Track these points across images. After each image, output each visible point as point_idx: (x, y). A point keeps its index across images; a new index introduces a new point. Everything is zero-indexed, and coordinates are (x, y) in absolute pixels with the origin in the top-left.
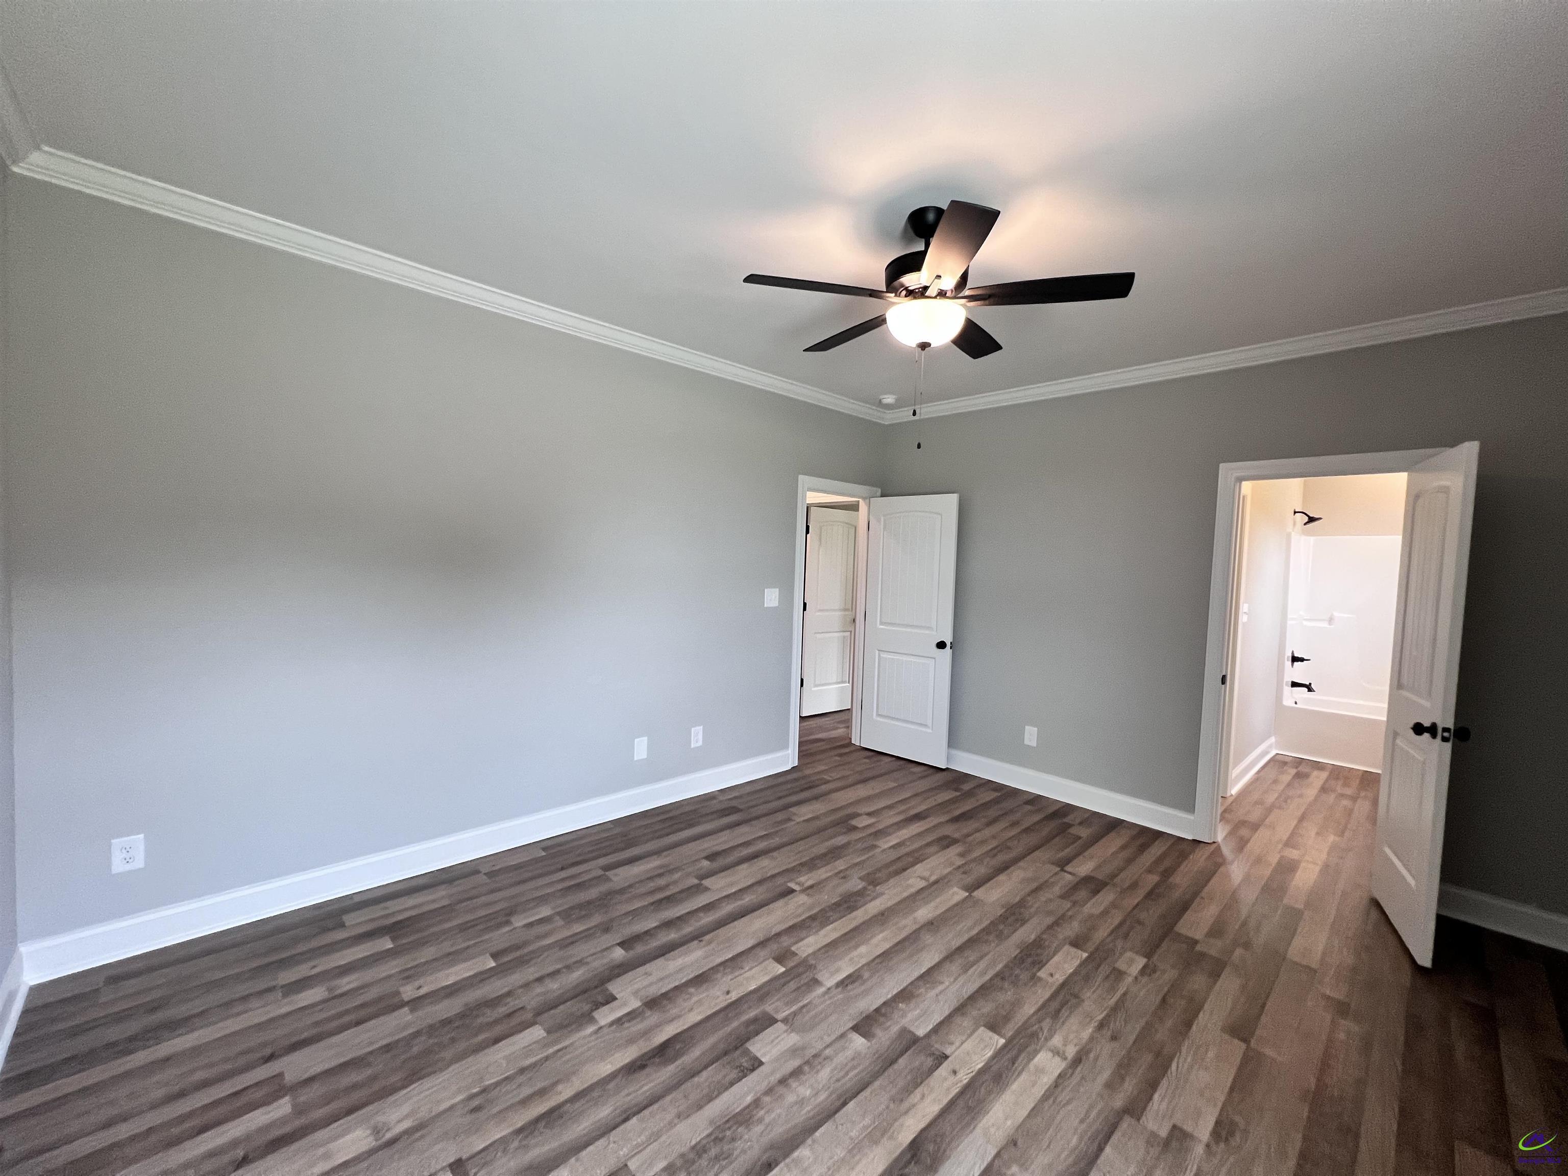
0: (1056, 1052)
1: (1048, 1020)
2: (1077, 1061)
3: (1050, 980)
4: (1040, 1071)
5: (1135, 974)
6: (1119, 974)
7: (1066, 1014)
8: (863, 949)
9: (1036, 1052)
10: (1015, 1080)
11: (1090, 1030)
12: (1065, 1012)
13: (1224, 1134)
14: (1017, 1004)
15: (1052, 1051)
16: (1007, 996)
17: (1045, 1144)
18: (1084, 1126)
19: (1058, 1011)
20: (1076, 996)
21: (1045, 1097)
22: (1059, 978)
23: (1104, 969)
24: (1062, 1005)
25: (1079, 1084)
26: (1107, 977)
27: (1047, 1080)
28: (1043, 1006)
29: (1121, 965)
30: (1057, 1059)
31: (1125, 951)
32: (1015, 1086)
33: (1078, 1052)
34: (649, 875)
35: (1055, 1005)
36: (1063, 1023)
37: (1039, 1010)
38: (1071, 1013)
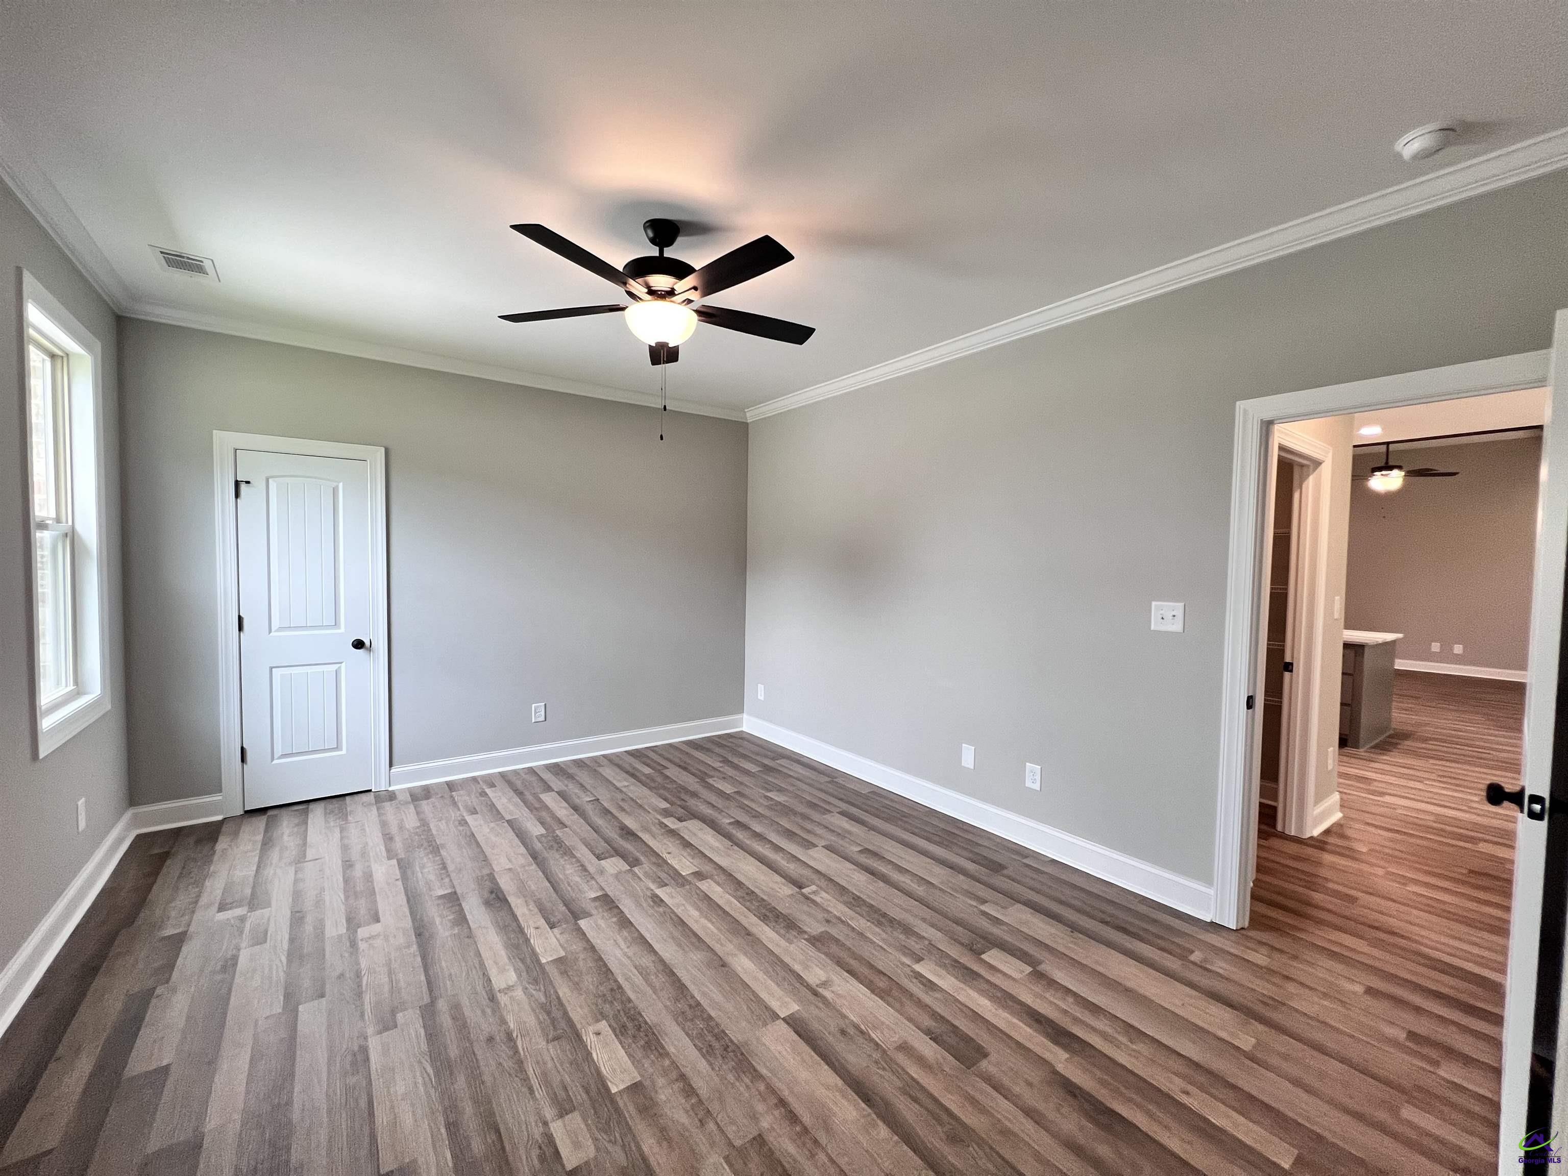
0: (509, 988)
1: (543, 999)
2: (492, 998)
3: (591, 1029)
4: (502, 970)
5: (551, 1125)
6: (564, 1109)
7: (541, 1017)
8: (695, 913)
9: (519, 976)
10: (507, 954)
11: (512, 1026)
12: (543, 1016)
13: (359, 1058)
14: (577, 986)
15: (512, 986)
16: (589, 981)
17: (456, 950)
18: (447, 973)
19: (549, 1013)
20: (556, 1038)
21: (482, 964)
22: (590, 1039)
23: (579, 1096)
24: (553, 1021)
25: (474, 988)
26: (565, 1088)
27: (493, 972)
28: (561, 1003)
29: (575, 1119)
30: (503, 986)
31: (598, 1149)
32: (503, 953)
33: (498, 1003)
34: (828, 825)
35: (557, 1014)
36: (533, 1010)
37: (558, 998)
38: (540, 1023)
